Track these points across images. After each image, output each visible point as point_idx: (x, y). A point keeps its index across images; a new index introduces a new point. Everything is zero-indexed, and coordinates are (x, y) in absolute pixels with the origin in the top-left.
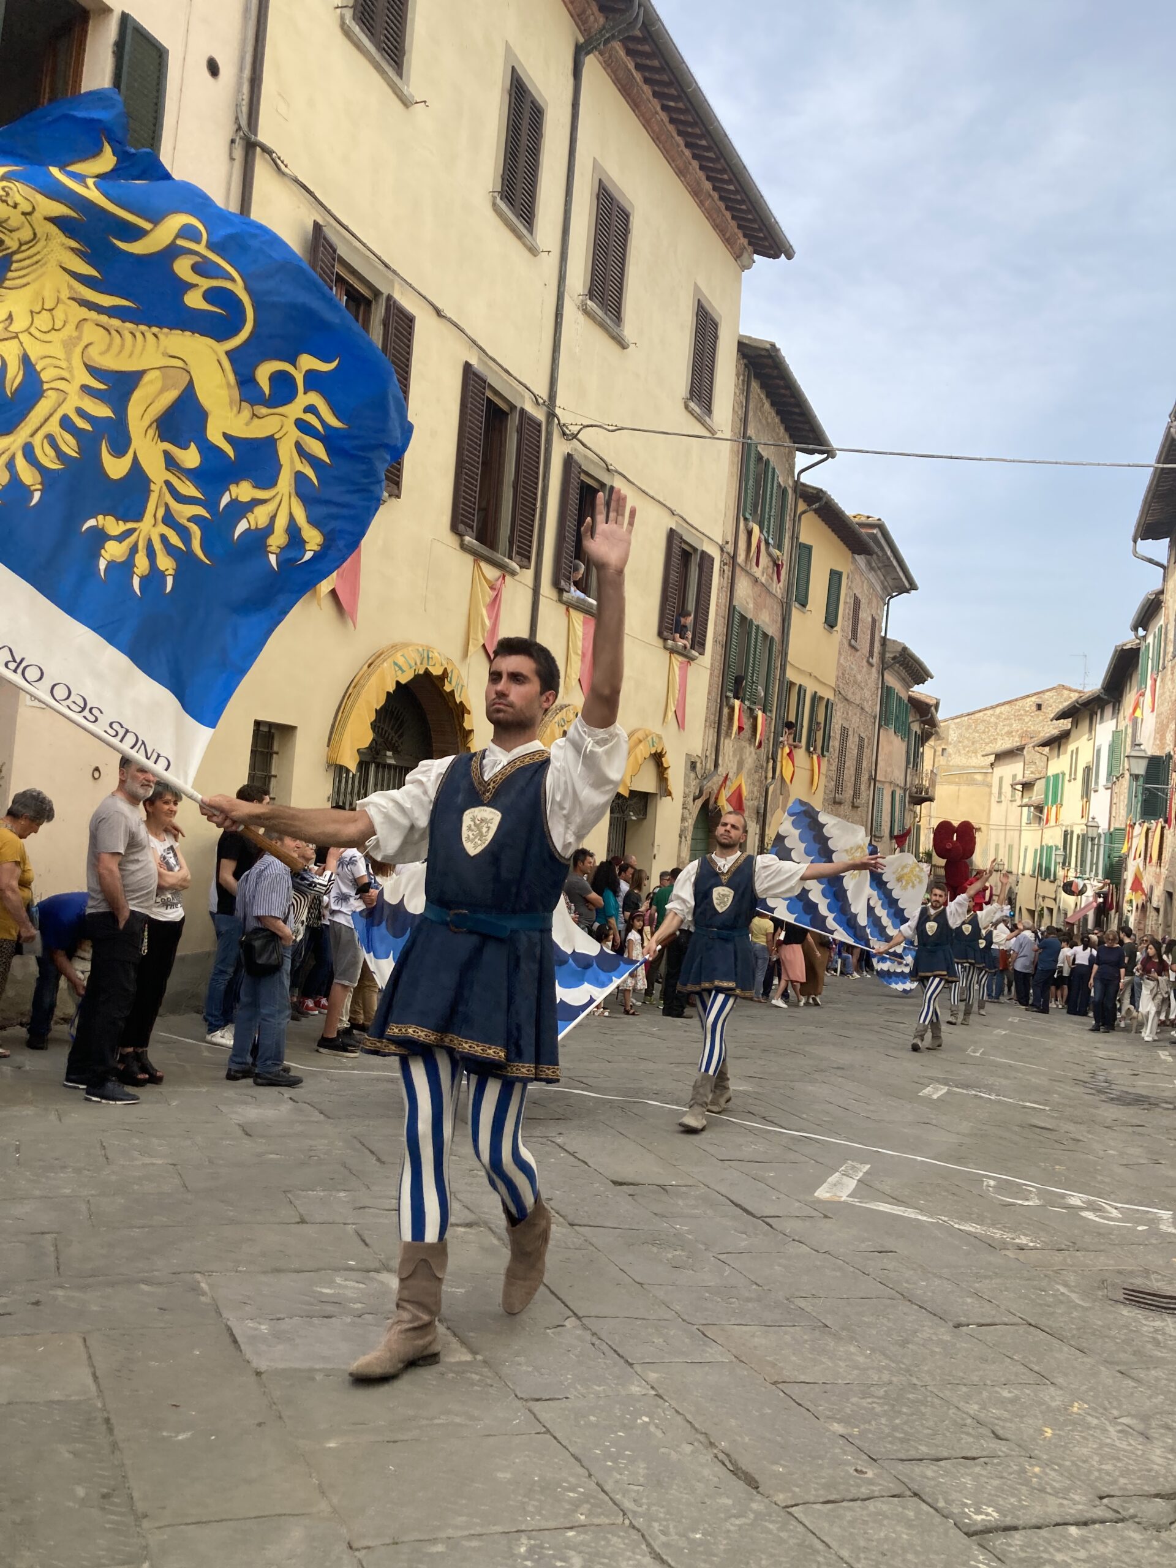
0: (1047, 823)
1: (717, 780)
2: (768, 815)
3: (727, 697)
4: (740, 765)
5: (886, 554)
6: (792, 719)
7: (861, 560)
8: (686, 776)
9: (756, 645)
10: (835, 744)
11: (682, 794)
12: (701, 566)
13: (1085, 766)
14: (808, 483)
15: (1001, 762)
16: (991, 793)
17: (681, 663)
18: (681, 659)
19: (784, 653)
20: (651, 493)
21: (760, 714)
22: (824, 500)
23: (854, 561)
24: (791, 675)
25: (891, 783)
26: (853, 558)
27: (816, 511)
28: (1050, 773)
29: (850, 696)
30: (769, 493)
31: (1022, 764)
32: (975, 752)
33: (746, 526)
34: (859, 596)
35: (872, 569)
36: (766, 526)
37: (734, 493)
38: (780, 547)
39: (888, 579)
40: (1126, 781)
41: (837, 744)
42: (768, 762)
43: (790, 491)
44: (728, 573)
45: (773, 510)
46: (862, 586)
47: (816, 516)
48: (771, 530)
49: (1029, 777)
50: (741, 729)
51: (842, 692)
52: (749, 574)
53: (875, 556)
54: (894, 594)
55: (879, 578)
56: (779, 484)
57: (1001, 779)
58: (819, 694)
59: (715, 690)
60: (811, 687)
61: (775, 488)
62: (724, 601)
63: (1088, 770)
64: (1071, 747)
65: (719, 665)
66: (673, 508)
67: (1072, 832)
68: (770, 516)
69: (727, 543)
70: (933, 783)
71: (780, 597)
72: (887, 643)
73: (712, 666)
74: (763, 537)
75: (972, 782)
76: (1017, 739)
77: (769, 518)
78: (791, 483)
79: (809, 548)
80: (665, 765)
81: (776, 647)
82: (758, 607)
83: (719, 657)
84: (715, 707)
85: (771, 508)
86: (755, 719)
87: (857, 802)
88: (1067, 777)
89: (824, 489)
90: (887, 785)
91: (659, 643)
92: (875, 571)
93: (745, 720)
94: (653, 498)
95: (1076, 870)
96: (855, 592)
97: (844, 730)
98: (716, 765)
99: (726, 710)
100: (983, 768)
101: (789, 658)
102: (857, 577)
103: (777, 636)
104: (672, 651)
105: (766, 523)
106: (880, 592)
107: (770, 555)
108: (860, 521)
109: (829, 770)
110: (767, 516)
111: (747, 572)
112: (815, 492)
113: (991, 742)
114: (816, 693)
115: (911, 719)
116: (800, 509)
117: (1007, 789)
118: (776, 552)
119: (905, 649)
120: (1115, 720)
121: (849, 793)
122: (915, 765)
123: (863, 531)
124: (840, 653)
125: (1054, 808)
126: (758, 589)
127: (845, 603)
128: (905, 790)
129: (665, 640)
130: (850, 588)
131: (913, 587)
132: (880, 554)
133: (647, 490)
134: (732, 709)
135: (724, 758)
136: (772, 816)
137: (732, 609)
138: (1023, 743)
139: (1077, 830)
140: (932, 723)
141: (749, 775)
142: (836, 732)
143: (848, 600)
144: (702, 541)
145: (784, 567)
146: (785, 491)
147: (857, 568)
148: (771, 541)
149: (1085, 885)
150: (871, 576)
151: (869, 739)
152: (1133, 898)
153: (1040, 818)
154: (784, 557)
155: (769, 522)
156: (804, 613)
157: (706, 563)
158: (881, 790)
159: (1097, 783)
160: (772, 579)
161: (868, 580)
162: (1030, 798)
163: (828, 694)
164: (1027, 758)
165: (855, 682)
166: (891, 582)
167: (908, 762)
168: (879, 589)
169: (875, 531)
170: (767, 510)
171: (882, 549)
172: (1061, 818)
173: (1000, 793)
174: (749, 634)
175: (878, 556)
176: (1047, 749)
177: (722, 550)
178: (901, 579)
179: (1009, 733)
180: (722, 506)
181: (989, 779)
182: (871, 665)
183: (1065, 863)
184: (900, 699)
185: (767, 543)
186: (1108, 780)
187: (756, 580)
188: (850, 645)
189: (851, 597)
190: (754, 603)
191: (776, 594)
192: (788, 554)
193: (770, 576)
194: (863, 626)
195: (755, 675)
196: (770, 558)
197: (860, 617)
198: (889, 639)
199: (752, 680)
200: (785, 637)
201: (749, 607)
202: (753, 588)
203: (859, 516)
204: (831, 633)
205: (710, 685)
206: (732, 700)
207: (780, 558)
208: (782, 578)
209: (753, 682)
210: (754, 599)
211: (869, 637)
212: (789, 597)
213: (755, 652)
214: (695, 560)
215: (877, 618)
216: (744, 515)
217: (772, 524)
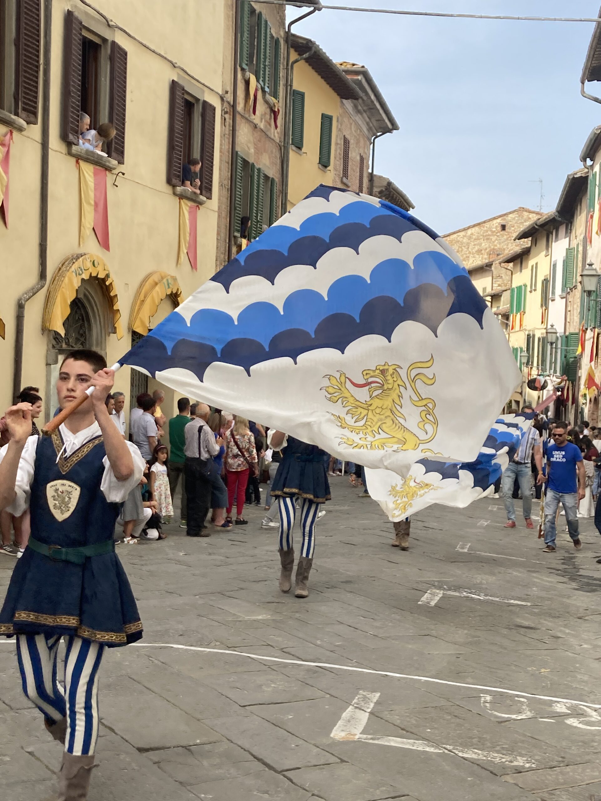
0: (512, 329)
3: (235, 237)
5: (370, 98)
7: (348, 103)
9: (258, 187)
12: (203, 115)
13: (543, 278)
14: (298, 34)
17: (190, 207)
18: (190, 203)
19: (284, 193)
20: (152, 47)
22: (313, 49)
23: (343, 106)
26: (342, 103)
27: (307, 60)
28: (514, 285)
30: (262, 44)
31: (490, 278)
33: (243, 76)
34: (347, 135)
35: (358, 111)
36: (262, 76)
37: (230, 46)
38: (275, 95)
39: (373, 120)
40: (578, 293)
43: (282, 42)
44: (229, 121)
45: (267, 61)
46: (351, 128)
47: (307, 64)
48: (267, 78)
49: (497, 289)
52: (248, 121)
53: (360, 100)
54: (379, 134)
55: (365, 120)
56: (272, 35)
59: (223, 231)
61: (268, 39)
62: (227, 147)
63: (546, 282)
64: (532, 262)
65: (225, 208)
66: (174, 61)
67: (534, 336)
68: (265, 66)
69: (227, 92)
71: (278, 141)
72: (374, 178)
73: (219, 208)
74: (259, 86)
76: (486, 256)
77: (264, 68)
78: (282, 33)
79: (302, 95)
81: (277, 188)
82: (258, 151)
83: (225, 200)
84: (224, 247)
85: (265, 58)
88: (529, 289)
89: (313, 40)
91: (169, 190)
92: (361, 114)
94: (153, 51)
95: (538, 369)
96: (344, 134)
99: (234, 249)
101: (289, 197)
102: (346, 120)
103: (277, 177)
104: (181, 197)
105: (262, 73)
106: (366, 132)
107: (266, 102)
108: (346, 69)
110: (262, 67)
111: (246, 119)
112: (305, 42)
116: (291, 60)
118: (272, 99)
119: (388, 182)
120: (568, 239)
123: (349, 77)
125: (518, 315)
126: (257, 134)
127: (336, 143)
129: (174, 186)
130: (339, 130)
131: (395, 126)
132: (364, 97)
133: (148, 44)
134: (240, 246)
137: (234, 154)
138: (491, 260)
139: (539, 334)
143: (339, 141)
144: (203, 92)
145: (280, 113)
146: (277, 42)
147: (346, 111)
148: (267, 89)
149: (545, 381)
150: (358, 118)
152: (587, 392)
153: (507, 324)
154: (280, 104)
155: (264, 72)
156: (301, 155)
157: (209, 112)
159: (553, 293)
160: (270, 125)
161: (355, 122)
162: (498, 307)
164: (495, 273)
166: (375, 123)
168: (365, 129)
169: (359, 78)
170: (262, 60)
171: (367, 94)
172: (524, 323)
174: (252, 177)
175: (363, 100)
176: (511, 264)
177: (222, 99)
178: (384, 121)
179: (479, 252)
180: (220, 59)
183: (529, 363)
185: (264, 92)
186: (563, 291)
187: (255, 126)
188: (341, 181)
189: (341, 139)
190: (255, 148)
191: (274, 139)
192: (283, 100)
193: (268, 122)
194: (353, 164)
195: (259, 215)
196: (266, 106)
197: (350, 156)
198: (375, 175)
199: (257, 219)
200: (285, 178)
201: (250, 152)
202: (253, 134)
203: (345, 64)
204: (325, 172)
205: (219, 227)
206: (239, 239)
207: (276, 104)
208: (279, 123)
209: (258, 222)
210: (255, 144)
211: (358, 174)
212: (286, 140)
213: (258, 193)
214: (198, 110)
215: (364, 156)
216: (241, 66)
217: (267, 73)
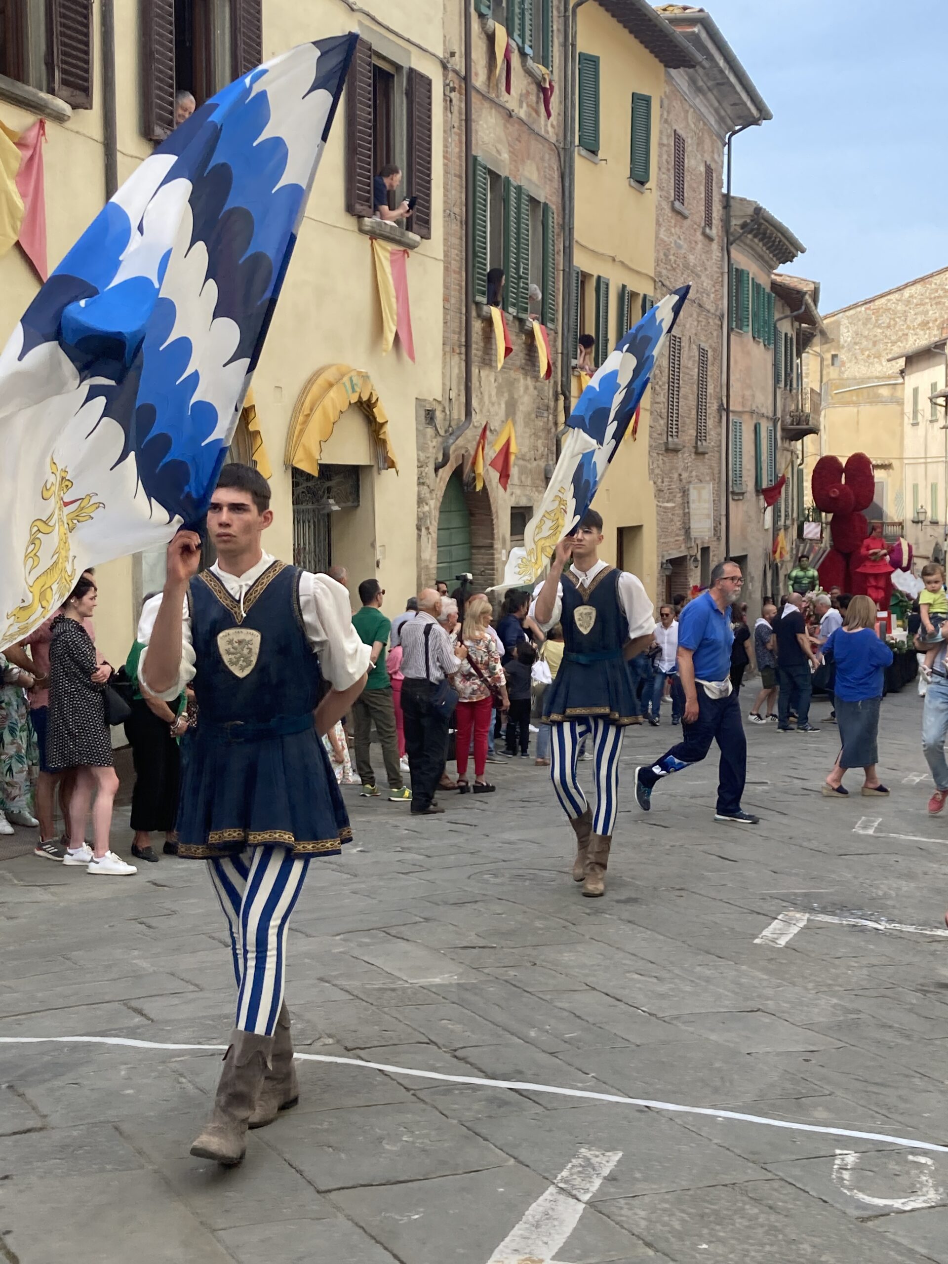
1: (471, 434)
3: (478, 304)
4: (511, 408)
5: (717, 65)
6: (590, 331)
7: (679, 76)
8: (420, 433)
9: (518, 218)
11: (416, 463)
12: (409, 94)
15: (914, 368)
16: (902, 413)
17: (392, 254)
18: (390, 247)
19: (567, 228)
21: (536, 326)
23: (670, 79)
24: (581, 261)
25: (752, 413)
26: (668, 75)
31: (943, 367)
32: (878, 356)
33: (483, 26)
34: (680, 132)
35: (699, 90)
36: (517, 27)
38: (545, 61)
39: (726, 104)
42: (556, 400)
44: (457, 104)
46: (686, 118)
47: (602, 10)
48: (528, 33)
50: (508, 352)
51: (667, 283)
53: (700, 71)
54: (737, 128)
55: (711, 105)
57: (916, 391)
58: (630, 287)
59: (455, 294)
60: (616, 279)
62: (456, 149)
65: (457, 254)
68: (523, 10)
69: (453, 54)
70: (816, 408)
71: (553, 139)
72: (732, 202)
73: (446, 255)
74: (514, 45)
75: (875, 400)
76: (935, 332)
77: (523, 14)
79: (593, 61)
80: (380, 420)
81: (554, 220)
82: (517, 157)
83: (457, 241)
84: (457, 323)
86: (531, 334)
87: (703, 446)
90: (746, 417)
91: (350, 223)
92: (704, 95)
93: (512, 337)
96: (675, 127)
97: (675, 342)
98: (468, 413)
99: (477, 326)
100: (890, 377)
101: (576, 236)
102: (677, 104)
103: (554, 204)
104: (374, 235)
105: (517, 21)
106: (716, 127)
107: (529, 73)
108: (672, 15)
109: (654, 402)
110: (517, 10)
111: (492, 101)
113: (899, 340)
114: (624, 287)
115: (777, 316)
117: (924, 405)
118: (539, 69)
119: (758, 210)
121: (688, 435)
122: (788, 382)
123: (678, 30)
124: (658, 224)
126: (514, 129)
127: (661, 145)
128: (775, 422)
129: (360, 217)
130: (666, 121)
131: (764, 114)
132: (706, 64)
134: (489, 321)
135: (481, 400)
137: (471, 163)
138: (944, 337)
140: (809, 318)
141: (527, 425)
143: (665, 141)
144: (409, 52)
145: (556, 91)
147: (676, 91)
148: (528, 50)
150: (698, 101)
151: (714, 350)
154: (555, 75)
155: (523, 19)
156: (596, 164)
157: (419, 91)
158: (738, 425)
160: (537, 112)
161: (696, 110)
163: (644, 288)
165: (686, 266)
167: (777, 380)
168: (712, 121)
169: (696, 30)
171: (710, 58)
173: (915, 412)
174: (506, 201)
175: (704, 68)
177: (445, 67)
178: (745, 104)
179: (924, 325)
181: (899, 394)
182: (710, 239)
184: (757, 287)
185: (523, 54)
187: (510, 114)
188: (674, 209)
189: (669, 136)
190: (510, 152)
191: (547, 136)
192: (560, 71)
193: (533, 108)
194: (691, 179)
195: (522, 265)
196: (530, 80)
197: (686, 166)
198: (733, 198)
199: (517, 273)
200: (567, 203)
201: (502, 158)
202: (505, 126)
203: (671, 8)
204: (642, 193)
205: (446, 287)
207: (546, 76)
208: (554, 112)
209: (520, 277)
210: (510, 145)
211: (703, 196)
212: (569, 138)
213: (518, 228)
214: (400, 85)
215: (713, 166)
216: (477, 9)
217: (527, 22)
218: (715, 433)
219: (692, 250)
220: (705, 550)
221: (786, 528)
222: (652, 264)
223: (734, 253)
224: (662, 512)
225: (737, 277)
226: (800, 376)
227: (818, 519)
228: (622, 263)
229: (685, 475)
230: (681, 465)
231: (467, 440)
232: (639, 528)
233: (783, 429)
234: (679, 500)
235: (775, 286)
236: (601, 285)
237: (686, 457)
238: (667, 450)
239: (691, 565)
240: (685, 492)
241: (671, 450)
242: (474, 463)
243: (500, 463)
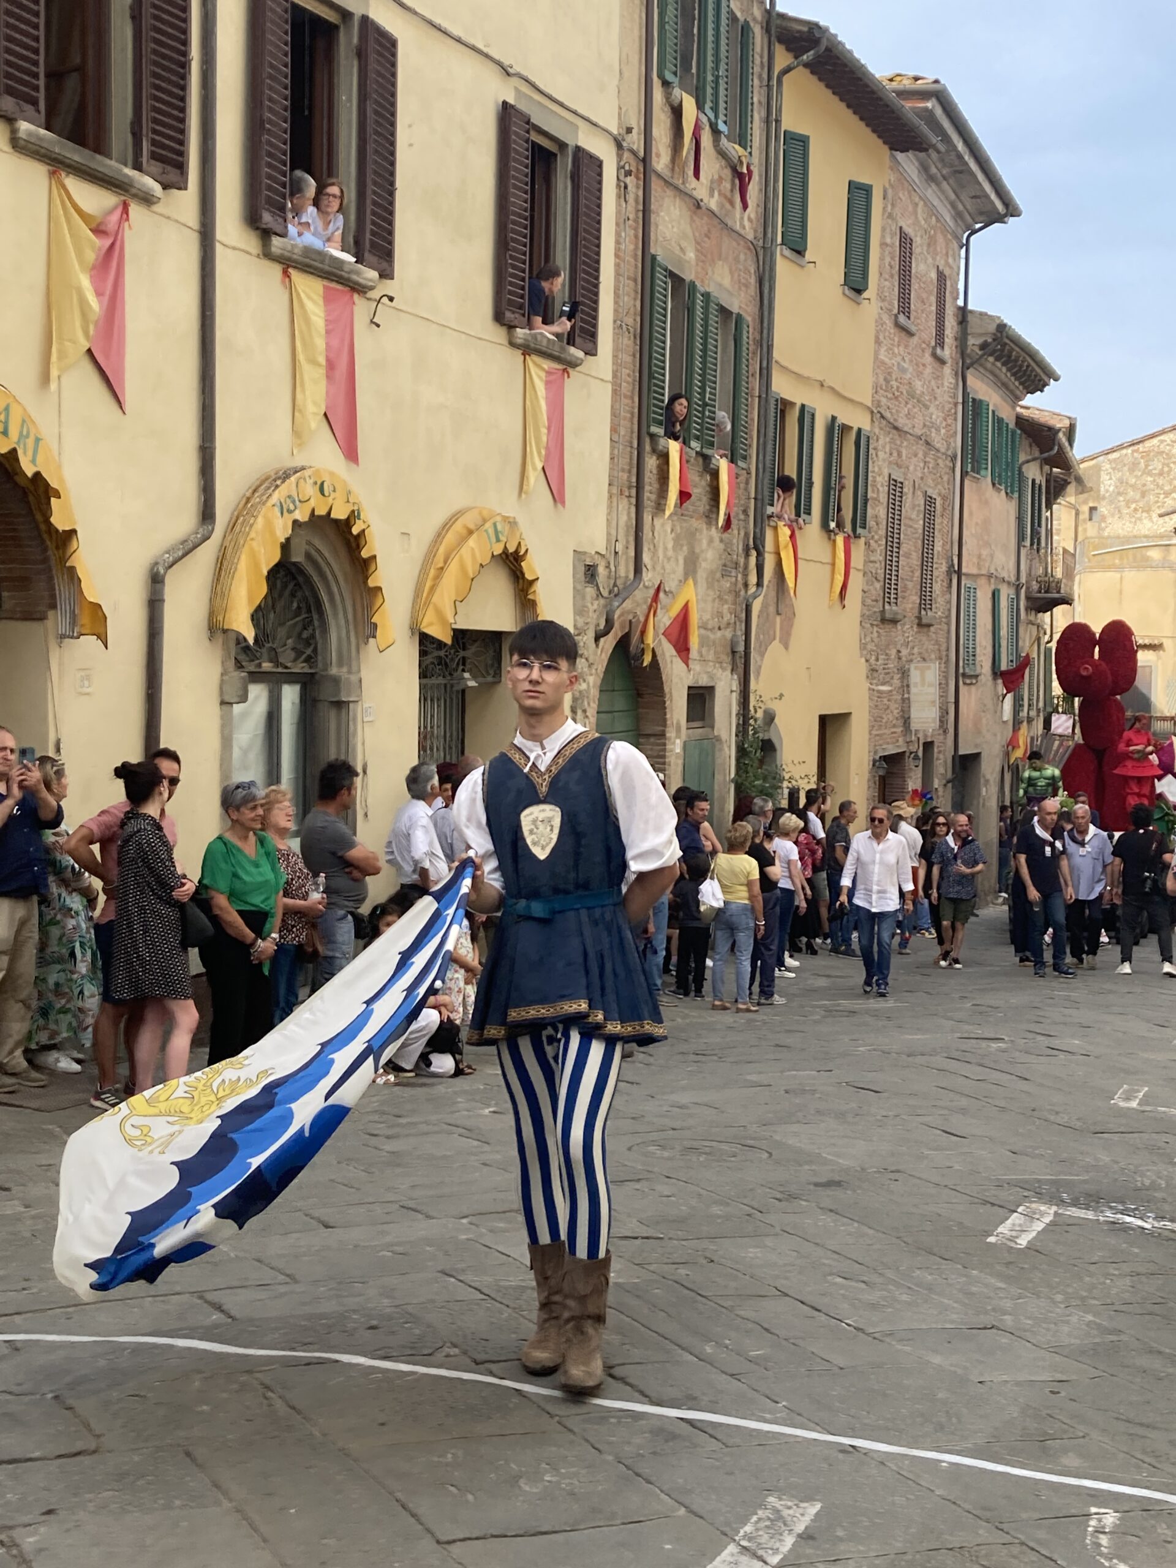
1: (641, 596)
2: (754, 655)
3: (653, 436)
4: (691, 565)
5: (954, 148)
6: (791, 471)
7: (908, 161)
8: (578, 594)
9: (705, 332)
10: (877, 511)
12: (575, 177)
17: (548, 373)
18: (547, 364)
19: (766, 344)
20: (456, 31)
21: (723, 466)
22: (825, 44)
23: (896, 164)
24: (782, 387)
25: (990, 576)
26: (894, 157)
27: (813, 68)
29: (902, 422)
30: (711, 32)
32: (1148, 510)
33: (668, 96)
34: (906, 229)
35: (931, 178)
36: (709, 97)
37: (637, 32)
38: (743, 140)
39: (964, 197)
41: (882, 512)
42: (747, 555)
43: (757, 29)
44: (633, 191)
45: (723, 67)
46: (915, 213)
47: (814, 79)
48: (722, 105)
50: (684, 496)
51: (888, 415)
52: (682, 193)
53: (934, 155)
54: (978, 226)
55: (947, 198)
56: (731, 13)
58: (842, 419)
59: (625, 423)
60: (824, 409)
61: (724, 21)
62: (631, 245)
65: (629, 374)
66: (506, 62)
68: (715, 77)
70: (1069, 573)
71: (750, 236)
72: (970, 318)
73: (615, 375)
74: (704, 119)
75: (1143, 564)
77: (716, 82)
78: (757, 13)
79: (802, 141)
80: (529, 576)
81: (750, 335)
82: (705, 257)
83: (629, 359)
84: (626, 460)
85: (717, 62)
86: (715, 474)
87: (928, 616)
90: (982, 581)
91: (499, 334)
92: (938, 184)
93: (695, 478)
94: (459, 40)
96: (902, 223)
97: (895, 487)
98: (638, 570)
99: (651, 463)
100: (1162, 537)
101: (776, 355)
102: (903, 195)
103: (750, 315)
104: (527, 350)
105: (709, 91)
106: (951, 223)
107: (722, 154)
108: (901, 87)
109: (868, 561)
110: (710, 78)
112: (805, 29)
113: (1174, 490)
114: (834, 418)
115: (1022, 457)
116: (779, 64)
118: (735, 150)
119: (1002, 327)
121: (910, 602)
122: (1036, 540)
123: (908, 105)
124: (878, 342)
126: (703, 222)
127: (883, 244)
128: (1018, 588)
129: (511, 327)
130: (890, 216)
131: (1011, 210)
132: (942, 147)
133: (445, 25)
134: (664, 457)
135: (654, 555)
136: (762, 655)
137: (649, 263)
140: (1062, 461)
141: (710, 586)
142: (879, 492)
143: (888, 240)
144: (577, 127)
145: (756, 177)
146: (746, 29)
147: (903, 178)
148: (722, 127)
150: (931, 193)
151: (944, 498)
154: (754, 158)
155: (716, 89)
156: (802, 267)
157: (587, 175)
158: (972, 591)
160: (732, 203)
161: (926, 202)
163: (858, 420)
165: (912, 395)
166: (970, 204)
167: (1021, 537)
168: (947, 216)
169: (929, 105)
170: (710, 65)
171: (946, 139)
174: (690, 310)
175: (938, 152)
177: (619, 146)
178: (987, 196)
180: (612, 56)
181: (1172, 556)
182: (942, 362)
184: (999, 422)
185: (715, 132)
187: (698, 205)
188: (897, 325)
189: (892, 235)
190: (697, 250)
191: (742, 232)
192: (761, 153)
193: (726, 197)
194: (920, 287)
195: (708, 390)
196: (723, 162)
197: (913, 271)
198: (971, 312)
199: (703, 399)
200: (766, 313)
201: (687, 258)
202: (692, 220)
203: (899, 78)
204: (859, 304)
205: (614, 414)
206: (662, 441)
207: (744, 159)
208: (752, 201)
209: (705, 405)
210: (698, 243)
211: (934, 308)
212: (769, 235)
213: (705, 344)
214: (564, 167)
215: (947, 272)
216: (661, 76)
217: (722, 92)
218: (942, 600)
219: (919, 374)
220: (928, 746)
221: (1030, 720)
222: (870, 391)
223: (971, 380)
224: (876, 697)
225: (974, 409)
226: (1050, 533)
227: (1068, 711)
228: (832, 389)
229: (905, 652)
230: (900, 639)
231: (635, 604)
232: (845, 716)
233: (1028, 598)
234: (896, 682)
235: (1020, 421)
236: (805, 416)
237: (907, 630)
238: (884, 620)
239: (910, 763)
240: (904, 674)
241: (888, 621)
242: (643, 632)
243: (675, 632)
